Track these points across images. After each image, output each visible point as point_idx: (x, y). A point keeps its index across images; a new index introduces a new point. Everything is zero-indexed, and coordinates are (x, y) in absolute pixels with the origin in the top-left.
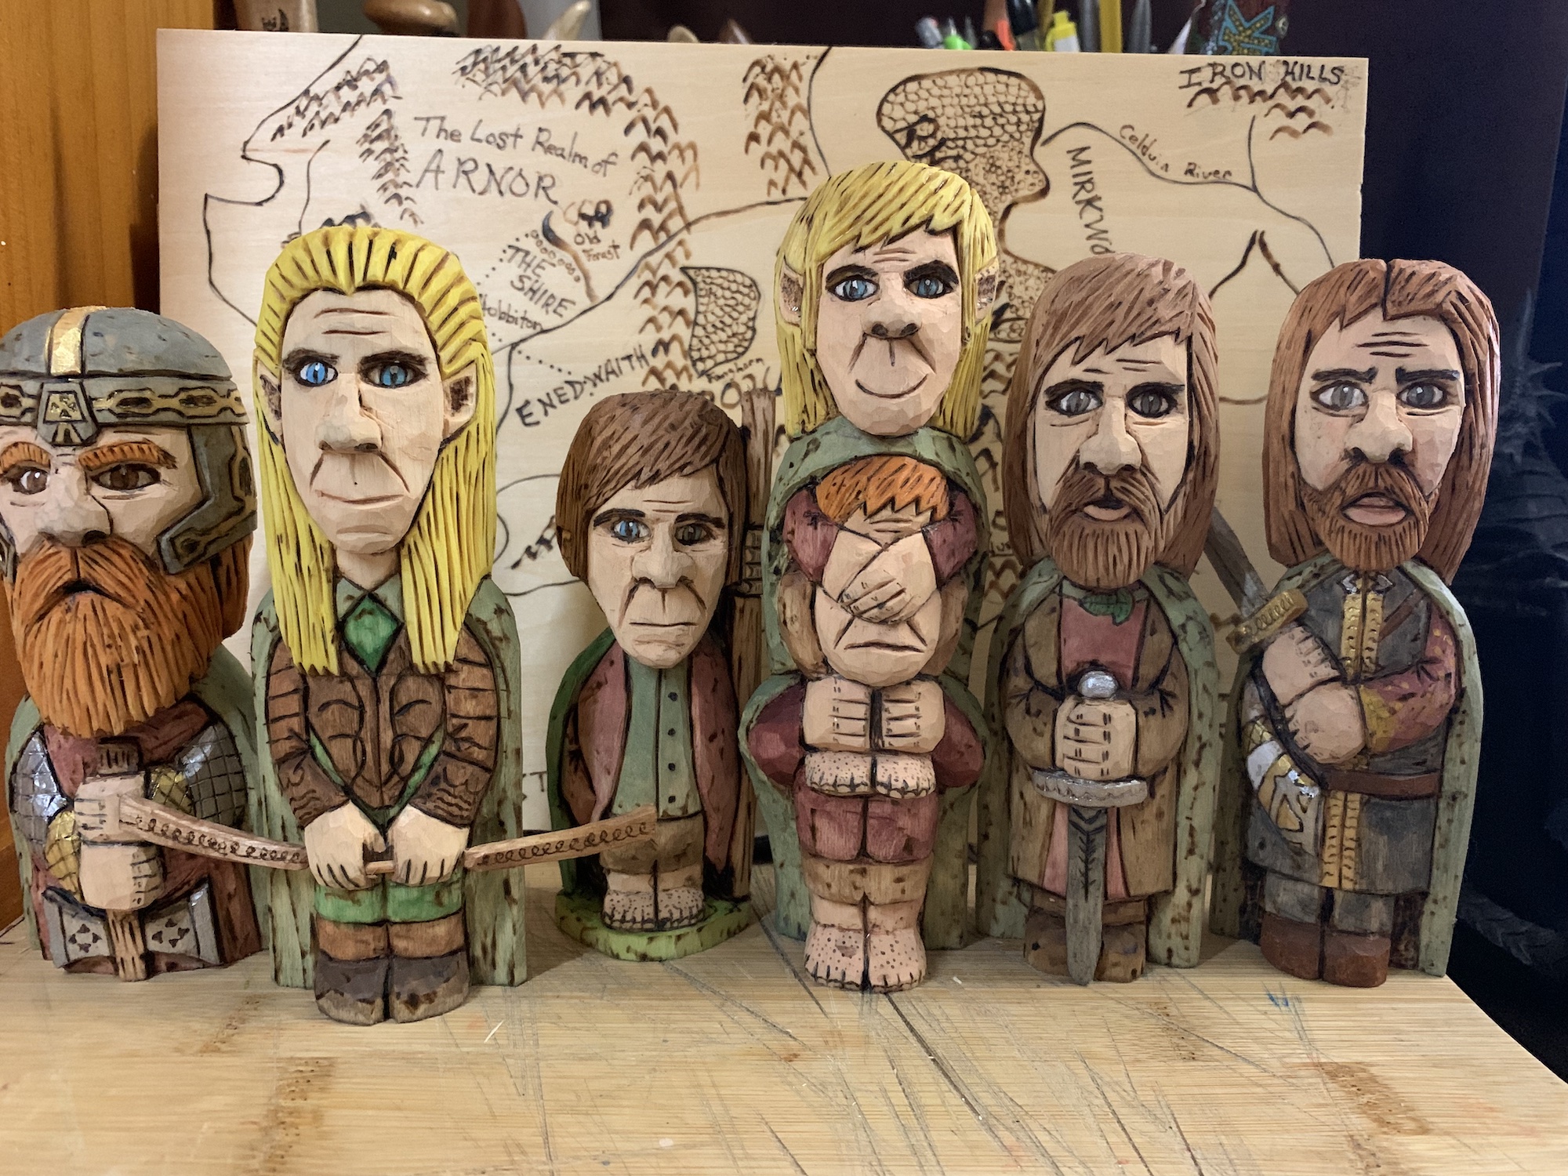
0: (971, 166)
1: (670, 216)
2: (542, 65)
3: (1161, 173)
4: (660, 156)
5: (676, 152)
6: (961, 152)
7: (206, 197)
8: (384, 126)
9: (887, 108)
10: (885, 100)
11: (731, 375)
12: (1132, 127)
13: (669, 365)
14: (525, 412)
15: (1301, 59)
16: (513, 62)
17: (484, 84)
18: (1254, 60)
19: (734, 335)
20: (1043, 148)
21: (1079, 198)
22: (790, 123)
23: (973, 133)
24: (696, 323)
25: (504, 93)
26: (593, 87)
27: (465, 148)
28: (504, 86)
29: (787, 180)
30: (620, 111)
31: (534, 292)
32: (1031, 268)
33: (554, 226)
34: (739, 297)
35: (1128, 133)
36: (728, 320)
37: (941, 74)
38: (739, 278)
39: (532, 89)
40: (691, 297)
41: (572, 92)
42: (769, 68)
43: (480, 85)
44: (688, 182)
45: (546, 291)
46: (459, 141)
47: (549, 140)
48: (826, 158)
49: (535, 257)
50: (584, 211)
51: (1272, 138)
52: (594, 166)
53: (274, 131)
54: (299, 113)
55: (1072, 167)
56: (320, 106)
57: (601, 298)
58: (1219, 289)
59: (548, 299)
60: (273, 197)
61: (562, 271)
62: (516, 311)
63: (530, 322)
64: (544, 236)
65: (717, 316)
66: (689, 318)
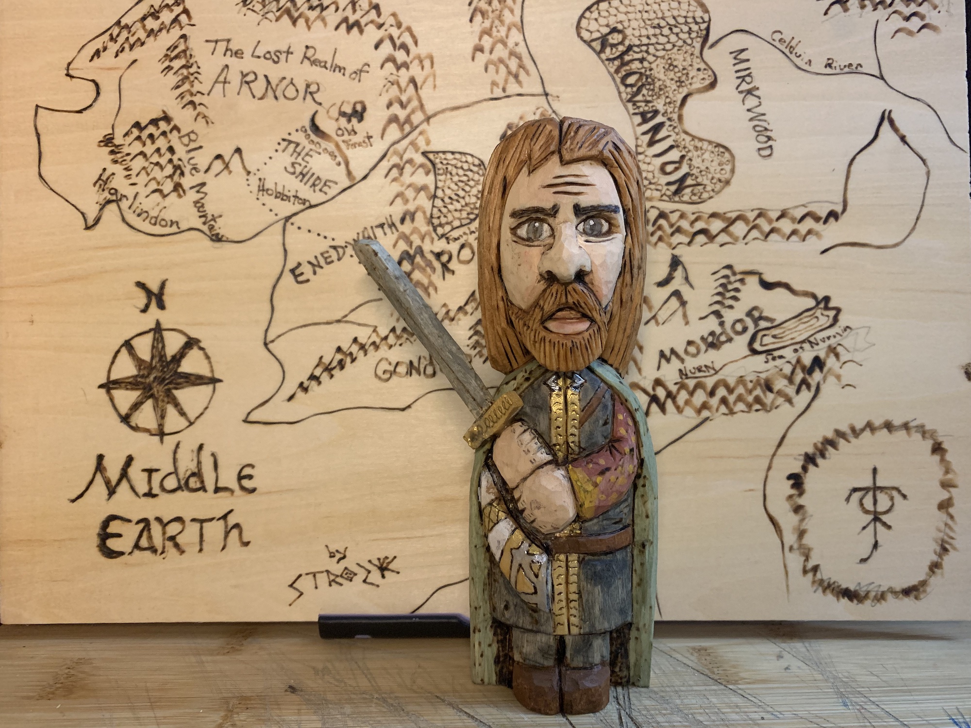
0: (654, 66)
1: (413, 112)
3: (806, 67)
4: (406, 65)
5: (416, 62)
6: (645, 55)
7: (37, 106)
8: (182, 47)
9: (584, 23)
10: (582, 16)
11: (465, 237)
12: (779, 32)
13: (415, 230)
14: (297, 272)
17: (262, 13)
19: (467, 206)
20: (710, 50)
21: (740, 89)
22: (507, 37)
23: (653, 40)
24: (435, 196)
25: (277, 19)
26: (349, 12)
27: (248, 64)
28: (278, 14)
29: (506, 81)
30: (370, 29)
31: (304, 176)
32: (705, 145)
33: (319, 122)
34: (469, 173)
35: (777, 36)
36: (461, 193)
38: (470, 159)
39: (300, 16)
40: (431, 176)
41: (332, 17)
43: (258, 14)
44: (427, 83)
45: (313, 174)
46: (242, 58)
47: (314, 55)
48: (538, 63)
49: (304, 147)
50: (343, 109)
51: (892, 37)
52: (351, 74)
53: (92, 54)
54: (113, 39)
55: (734, 65)
56: (129, 33)
57: (358, 178)
58: (858, 157)
59: (315, 180)
60: (91, 106)
61: (326, 158)
62: (289, 191)
63: (301, 199)
64: (311, 130)
65: (453, 190)
66: (430, 192)
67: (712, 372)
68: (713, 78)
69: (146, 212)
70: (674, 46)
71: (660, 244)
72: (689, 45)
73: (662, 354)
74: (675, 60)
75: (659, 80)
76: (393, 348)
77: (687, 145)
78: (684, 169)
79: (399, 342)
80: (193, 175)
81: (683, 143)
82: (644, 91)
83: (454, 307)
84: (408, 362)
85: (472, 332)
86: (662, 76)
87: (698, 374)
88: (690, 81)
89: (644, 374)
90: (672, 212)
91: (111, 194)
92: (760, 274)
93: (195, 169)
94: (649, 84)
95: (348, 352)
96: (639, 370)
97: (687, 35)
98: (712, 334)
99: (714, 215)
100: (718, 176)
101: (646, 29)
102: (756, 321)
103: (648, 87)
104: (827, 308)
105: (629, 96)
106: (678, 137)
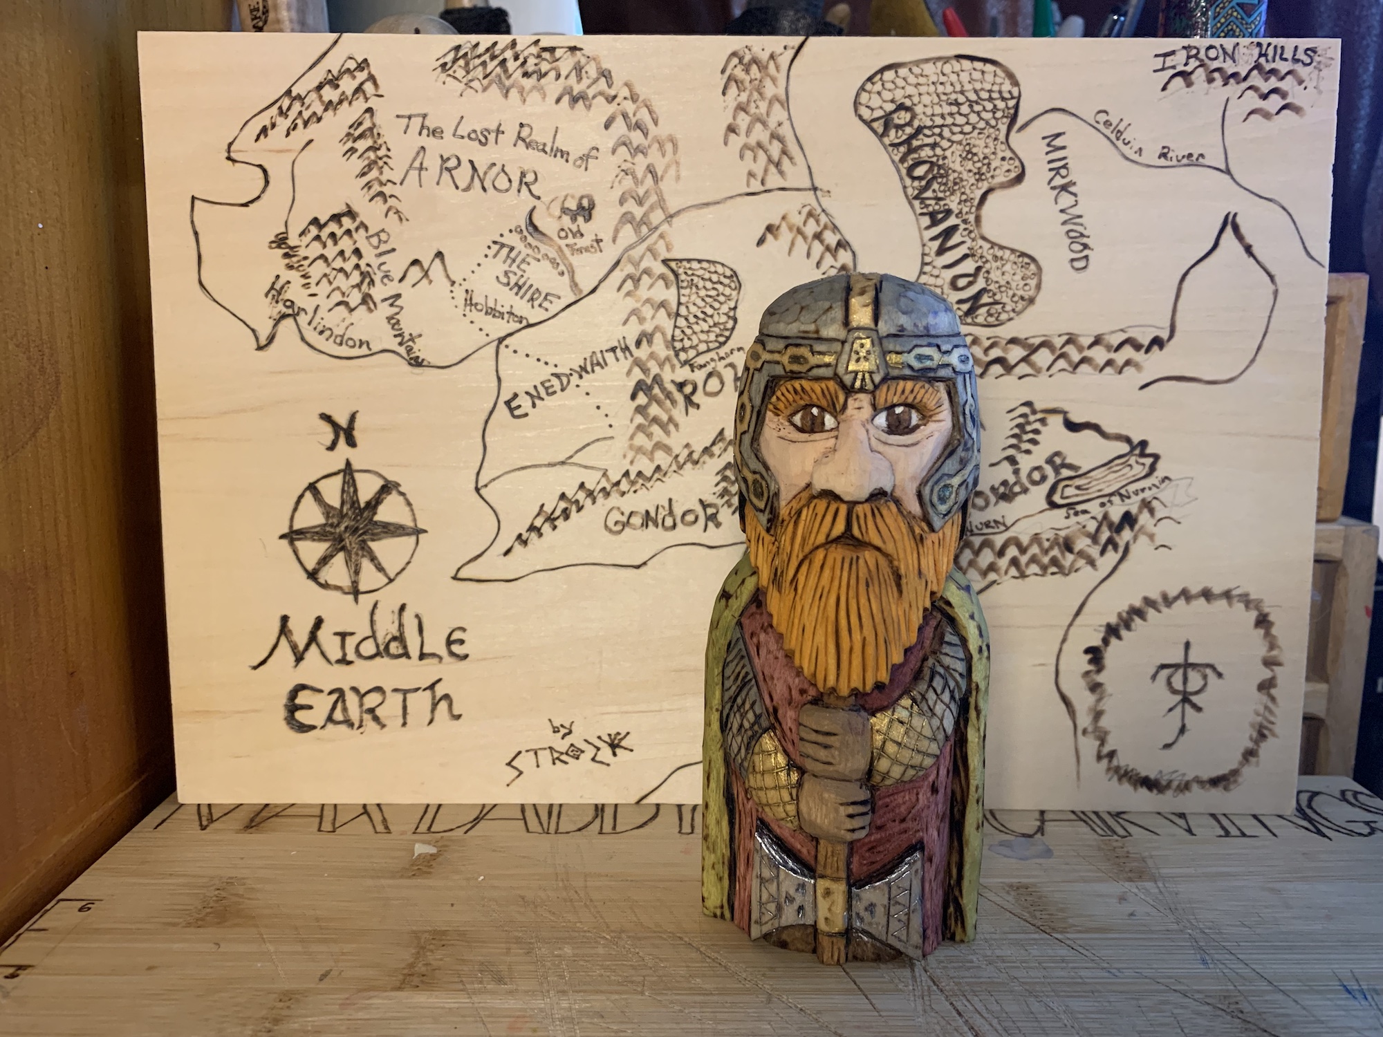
0: (948, 153)
1: (652, 208)
2: (521, 60)
3: (1136, 157)
4: (639, 150)
5: (656, 146)
6: (938, 139)
7: (193, 198)
8: (367, 124)
9: (864, 97)
10: (862, 88)
11: (713, 364)
12: (1105, 112)
13: (652, 356)
14: (514, 404)
15: (1274, 41)
16: (493, 57)
17: (465, 80)
18: (1229, 43)
19: (715, 325)
20: (1019, 134)
21: (1053, 184)
22: (768, 115)
23: (949, 121)
24: (678, 315)
25: (485, 89)
26: (573, 81)
27: (448, 145)
28: (485, 82)
29: (766, 171)
30: (599, 104)
31: (520, 288)
32: (1008, 252)
33: (536, 221)
34: (719, 287)
36: (709, 311)
37: (918, 63)
38: (720, 269)
39: (512, 86)
40: (674, 290)
41: (553, 87)
42: (747, 59)
43: (460, 81)
44: (669, 174)
45: (531, 286)
46: (442, 138)
47: (530, 135)
48: (805, 148)
49: (519, 253)
50: (567, 205)
51: (1245, 120)
52: (576, 161)
53: (258, 132)
54: (282, 113)
55: (1047, 153)
56: (302, 106)
57: (585, 293)
58: (1192, 272)
59: (533, 294)
60: (259, 197)
61: (547, 266)
62: (502, 306)
63: (516, 316)
64: (528, 231)
65: (699, 307)
66: (671, 309)
67: (1002, 528)
68: (1021, 169)
69: (330, 329)
70: (974, 128)
72: (993, 127)
74: (974, 146)
75: (954, 171)
76: (626, 496)
77: (985, 254)
78: (980, 284)
79: (633, 488)
80: (385, 285)
81: (980, 251)
82: (935, 186)
83: (698, 448)
84: (644, 512)
85: (719, 478)
86: (957, 167)
87: (985, 531)
88: (991, 173)
91: (288, 307)
92: (1065, 413)
93: (387, 276)
94: (942, 176)
95: (573, 500)
97: (989, 115)
98: (1005, 483)
99: (1013, 341)
100: (1020, 293)
101: (941, 106)
102: (1057, 470)
103: (940, 180)
104: (1143, 455)
105: (916, 192)
106: (974, 243)
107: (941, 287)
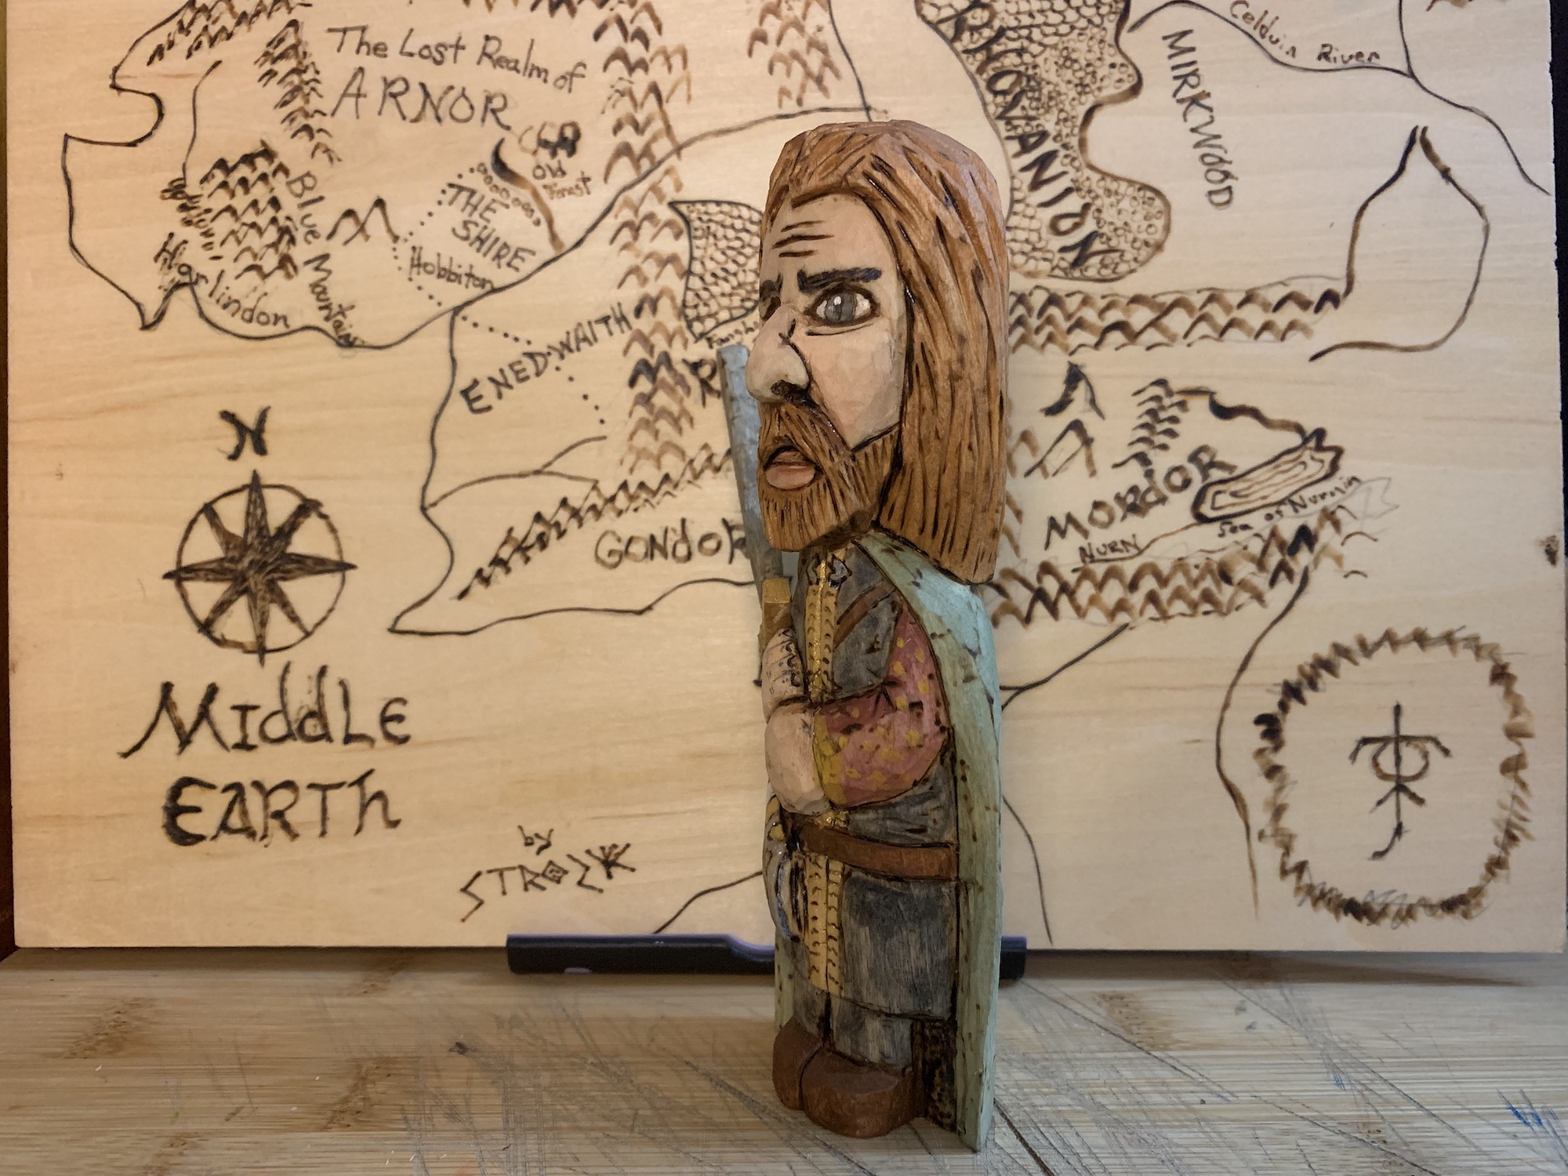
0: (1040, 60)
1: (654, 138)
3: (1288, 59)
4: (643, 65)
5: (660, 59)
6: (1026, 43)
7: (67, 137)
8: (290, 40)
11: (737, 338)
12: (1245, 3)
13: (659, 327)
14: (473, 394)
19: (741, 288)
20: (1131, 34)
21: (1180, 96)
22: (804, 17)
23: (1040, 19)
24: (689, 273)
27: (394, 65)
29: (803, 88)
30: (587, 8)
31: (482, 242)
32: (1123, 187)
33: (506, 156)
34: (744, 235)
35: (1240, 10)
36: (732, 267)
38: (745, 212)
40: (684, 241)
44: (677, 92)
45: (497, 239)
46: (385, 56)
47: (498, 50)
48: (853, 57)
49: (483, 198)
50: (544, 136)
51: (1429, 8)
52: (557, 80)
53: (151, 52)
54: (183, 29)
55: (1170, 57)
56: (208, 19)
57: (569, 245)
58: (1371, 204)
59: (499, 251)
60: (149, 135)
61: (518, 213)
62: (460, 266)
63: (477, 279)
64: (495, 169)
65: (718, 263)
66: (682, 265)
67: (1134, 551)
68: (1136, 79)
69: (237, 301)
70: (1073, 28)
71: (1050, 347)
72: (1098, 26)
73: (1053, 524)
74: (1074, 50)
75: (1048, 83)
76: (624, 516)
77: (1094, 187)
78: (1089, 226)
79: (634, 505)
80: (309, 243)
81: (1087, 184)
82: (1025, 102)
83: (719, 449)
84: (647, 537)
86: (1053, 77)
87: (1110, 555)
88: (1098, 84)
89: (1024, 554)
90: (1068, 295)
91: (183, 274)
92: (1211, 394)
93: (312, 232)
94: (1033, 90)
95: (552, 522)
96: (1016, 549)
97: (1093, 11)
98: (1134, 490)
99: (1136, 300)
100: (1143, 236)
101: (1028, 1)
102: (1205, 469)
103: (1030, 94)
104: (1319, 448)
105: (1000, 110)
106: (1080, 173)
107: (1038, 231)
